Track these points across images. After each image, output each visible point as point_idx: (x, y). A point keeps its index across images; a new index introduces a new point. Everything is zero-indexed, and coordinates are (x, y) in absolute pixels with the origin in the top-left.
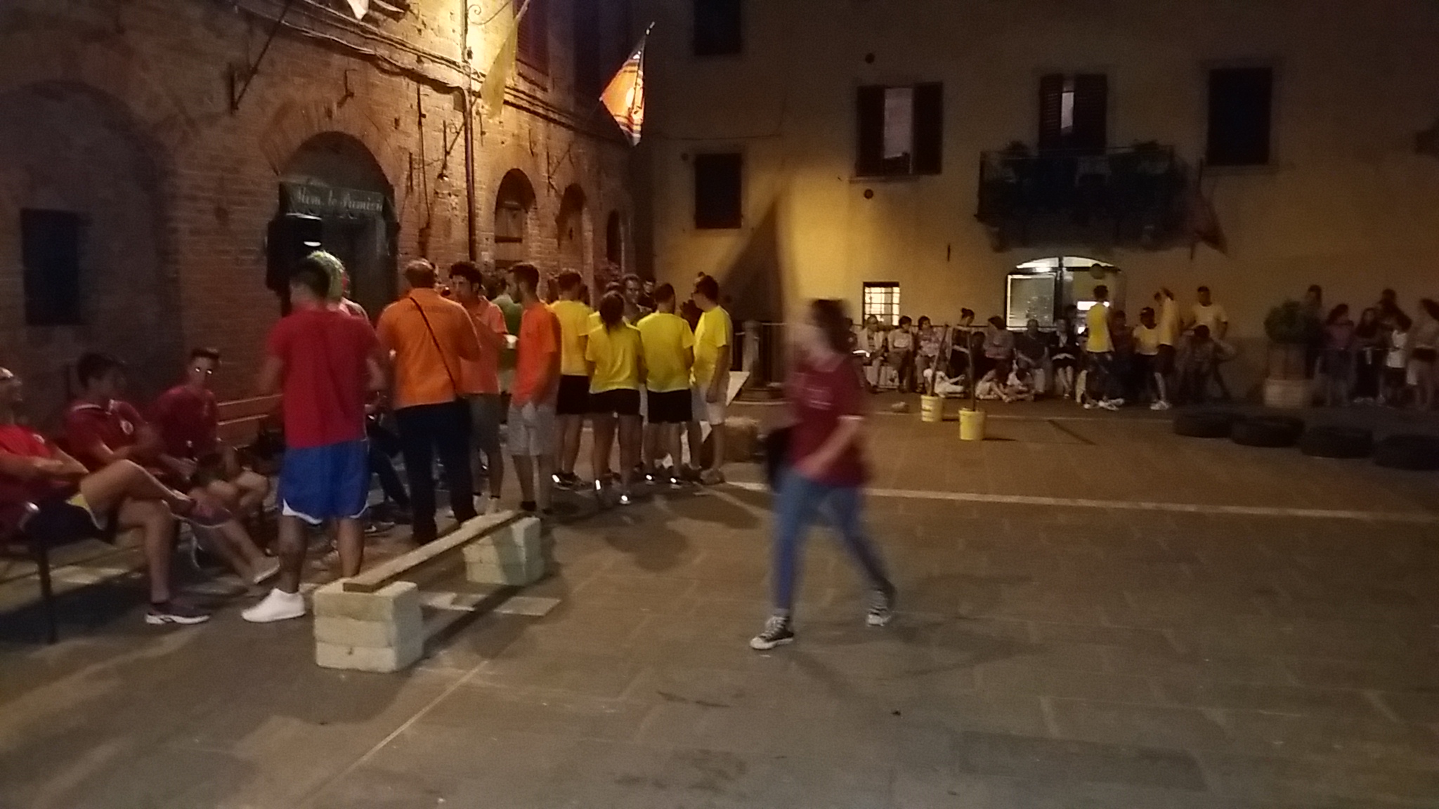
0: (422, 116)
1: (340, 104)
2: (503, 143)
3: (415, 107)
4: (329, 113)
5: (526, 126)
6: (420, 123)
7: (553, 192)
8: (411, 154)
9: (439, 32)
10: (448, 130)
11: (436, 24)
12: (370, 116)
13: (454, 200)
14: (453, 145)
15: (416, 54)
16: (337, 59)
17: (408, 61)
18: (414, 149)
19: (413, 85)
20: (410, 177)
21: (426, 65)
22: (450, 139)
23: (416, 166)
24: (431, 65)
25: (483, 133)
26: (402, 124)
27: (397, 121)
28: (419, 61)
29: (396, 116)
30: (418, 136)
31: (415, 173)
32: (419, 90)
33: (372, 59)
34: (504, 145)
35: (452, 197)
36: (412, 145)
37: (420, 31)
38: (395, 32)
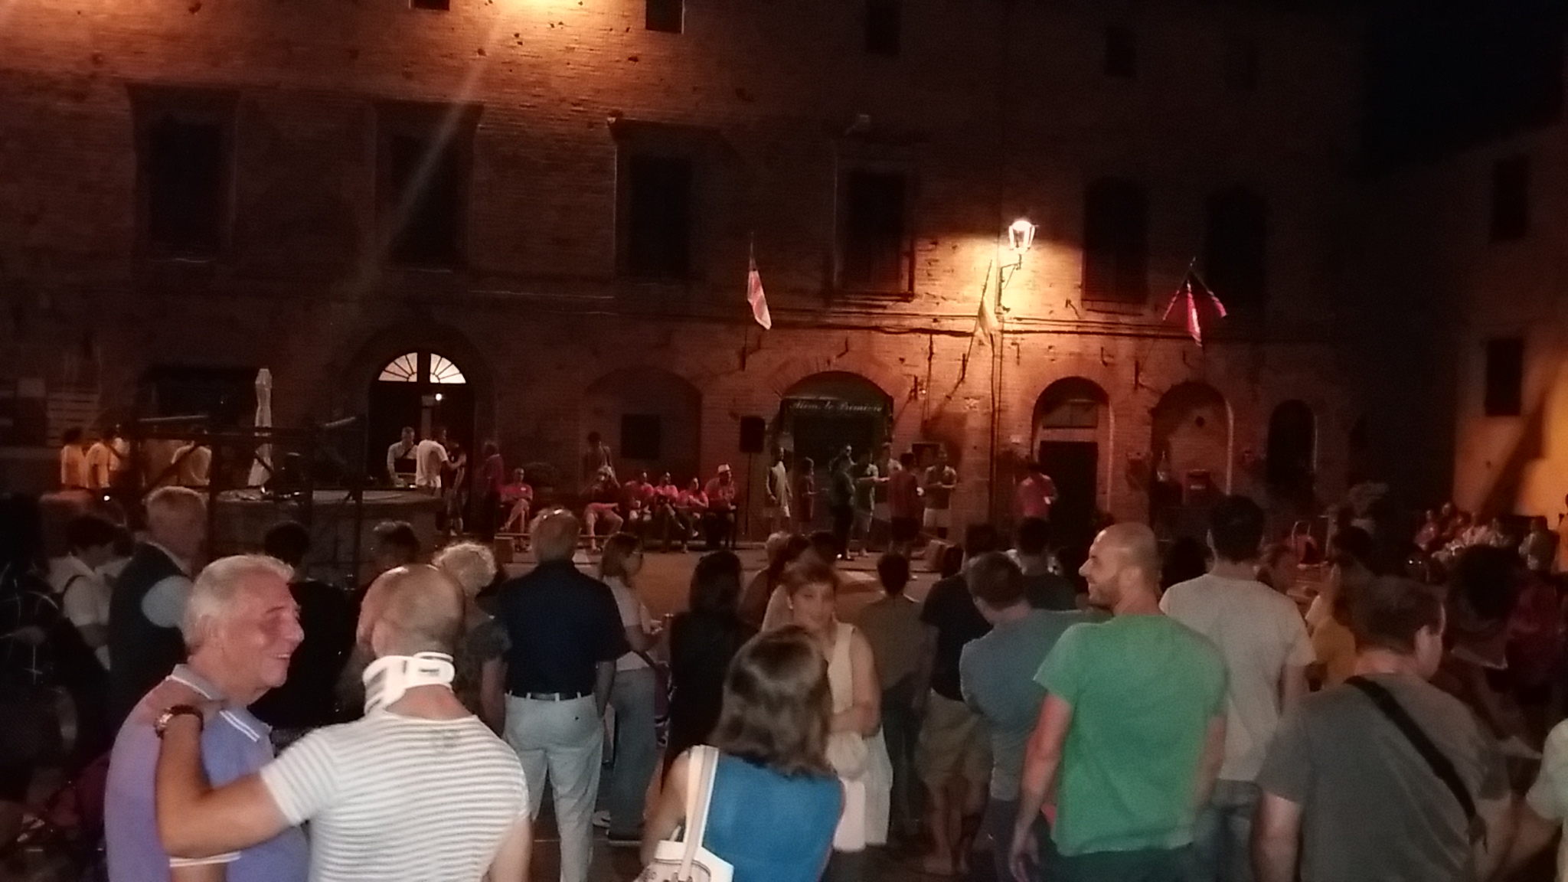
0: (932, 353)
1: (840, 356)
2: (1053, 360)
3: (926, 349)
4: (827, 362)
5: (1097, 346)
6: (930, 359)
7: (1144, 391)
8: (916, 378)
11: (960, 296)
12: (872, 359)
13: (973, 402)
15: (931, 318)
16: (839, 335)
17: (917, 323)
18: (920, 374)
19: (928, 336)
20: (914, 391)
21: (942, 323)
22: (970, 364)
23: (923, 383)
24: (950, 322)
25: (1019, 356)
26: (907, 362)
27: (902, 360)
28: (934, 321)
29: (902, 357)
30: (927, 366)
31: (920, 388)
32: (931, 338)
33: (875, 328)
34: (1054, 362)
35: (971, 400)
36: (920, 371)
37: (938, 304)
38: (905, 309)
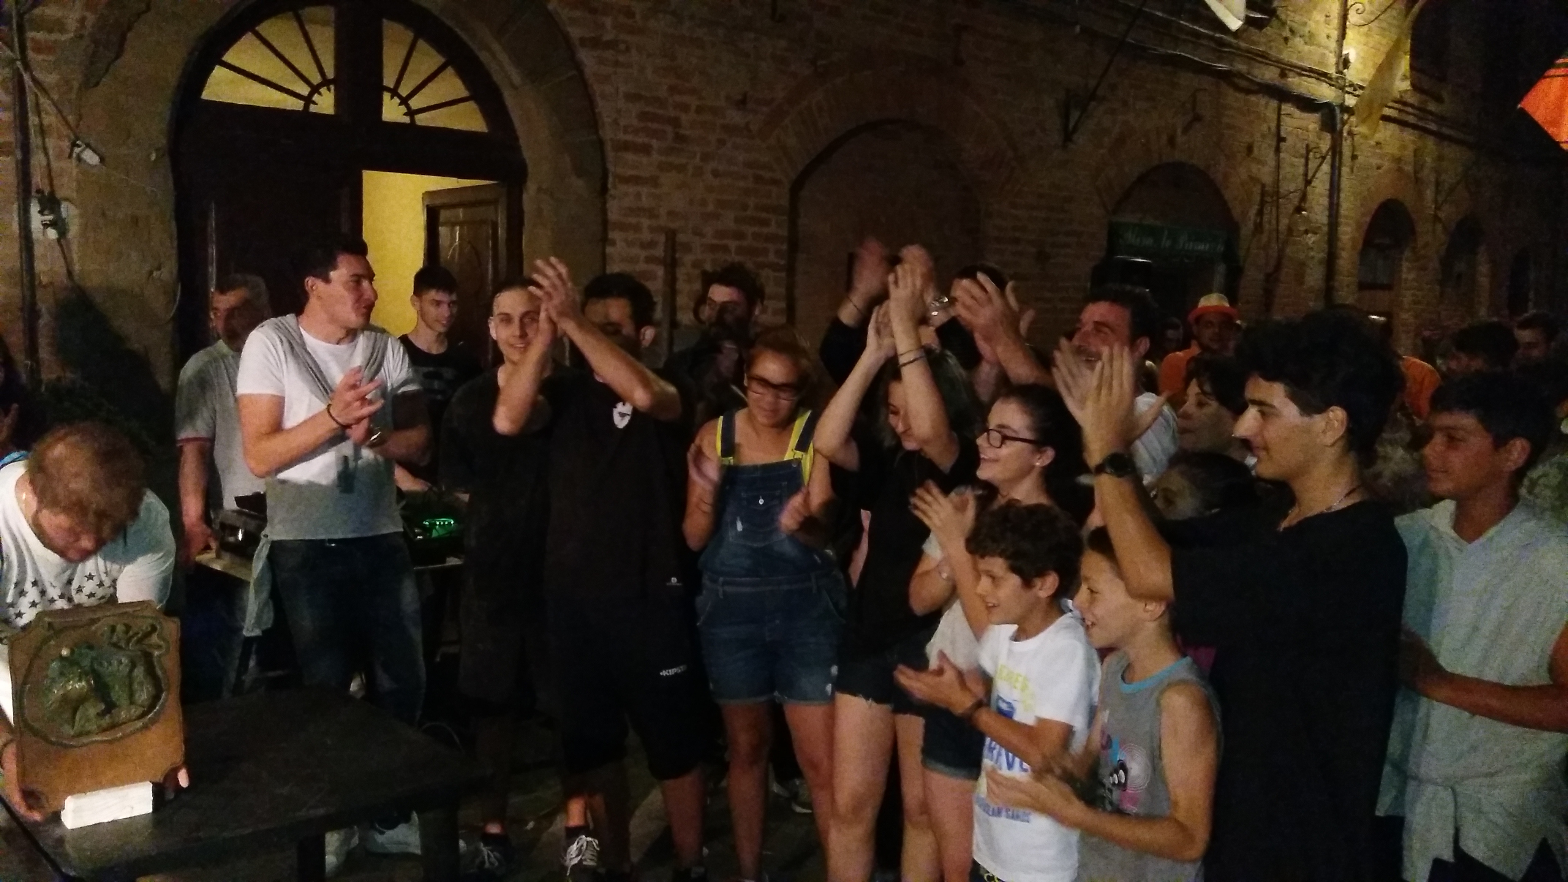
0: (1281, 139)
1: (1186, 130)
2: (1379, 168)
3: (1273, 129)
4: (1172, 141)
5: (1411, 147)
6: (1278, 149)
7: (1439, 227)
8: (1264, 186)
9: (1310, 39)
10: (1311, 155)
11: (1307, 29)
12: (1220, 142)
13: (1311, 239)
14: (1316, 172)
15: (1278, 67)
16: (1187, 79)
17: (1269, 75)
18: (1267, 179)
19: (1274, 103)
20: (1260, 213)
21: (1290, 79)
22: (1312, 165)
23: (1268, 199)
24: (1297, 79)
25: (1354, 157)
26: (1256, 153)
27: (1250, 149)
28: (1283, 75)
29: (1250, 141)
30: (1274, 164)
31: (1267, 209)
32: (1279, 109)
33: (1226, 77)
34: (1380, 171)
35: (1309, 235)
36: (1265, 174)
37: (1286, 39)
38: (1254, 43)
